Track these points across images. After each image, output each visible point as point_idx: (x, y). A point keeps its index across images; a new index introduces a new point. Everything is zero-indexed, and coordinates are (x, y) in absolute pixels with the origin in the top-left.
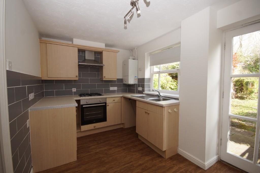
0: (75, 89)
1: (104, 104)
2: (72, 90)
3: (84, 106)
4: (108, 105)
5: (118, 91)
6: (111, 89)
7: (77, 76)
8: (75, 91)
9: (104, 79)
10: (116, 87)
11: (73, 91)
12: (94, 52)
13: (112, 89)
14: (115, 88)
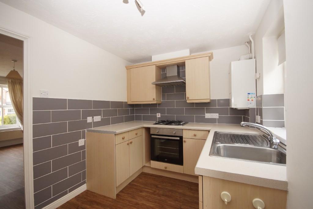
0: (159, 114)
1: (178, 138)
2: (156, 116)
3: (153, 136)
4: (185, 142)
5: (220, 121)
6: (206, 117)
7: (154, 99)
8: (160, 116)
9: (188, 101)
10: (218, 114)
11: (158, 116)
12: (176, 66)
13: (208, 116)
14: (216, 116)
